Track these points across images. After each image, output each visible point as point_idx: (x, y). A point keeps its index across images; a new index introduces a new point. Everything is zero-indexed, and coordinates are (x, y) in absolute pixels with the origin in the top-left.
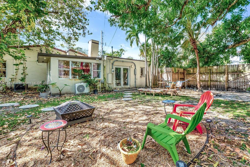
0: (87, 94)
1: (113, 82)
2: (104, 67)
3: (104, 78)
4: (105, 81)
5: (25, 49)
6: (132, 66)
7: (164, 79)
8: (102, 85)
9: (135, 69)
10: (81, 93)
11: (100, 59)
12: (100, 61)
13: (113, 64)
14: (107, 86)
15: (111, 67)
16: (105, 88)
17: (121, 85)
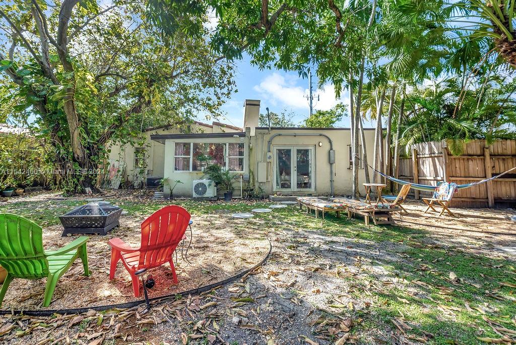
0: (210, 200)
1: (269, 180)
2: (250, 149)
3: (250, 171)
4: (251, 177)
5: (163, 130)
6: (321, 144)
7: (424, 176)
8: (247, 184)
9: (331, 149)
10: (200, 196)
11: (242, 135)
12: (242, 138)
13: (270, 142)
14: (257, 187)
15: (265, 149)
16: (252, 190)
17: (292, 186)
